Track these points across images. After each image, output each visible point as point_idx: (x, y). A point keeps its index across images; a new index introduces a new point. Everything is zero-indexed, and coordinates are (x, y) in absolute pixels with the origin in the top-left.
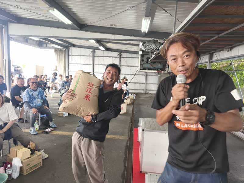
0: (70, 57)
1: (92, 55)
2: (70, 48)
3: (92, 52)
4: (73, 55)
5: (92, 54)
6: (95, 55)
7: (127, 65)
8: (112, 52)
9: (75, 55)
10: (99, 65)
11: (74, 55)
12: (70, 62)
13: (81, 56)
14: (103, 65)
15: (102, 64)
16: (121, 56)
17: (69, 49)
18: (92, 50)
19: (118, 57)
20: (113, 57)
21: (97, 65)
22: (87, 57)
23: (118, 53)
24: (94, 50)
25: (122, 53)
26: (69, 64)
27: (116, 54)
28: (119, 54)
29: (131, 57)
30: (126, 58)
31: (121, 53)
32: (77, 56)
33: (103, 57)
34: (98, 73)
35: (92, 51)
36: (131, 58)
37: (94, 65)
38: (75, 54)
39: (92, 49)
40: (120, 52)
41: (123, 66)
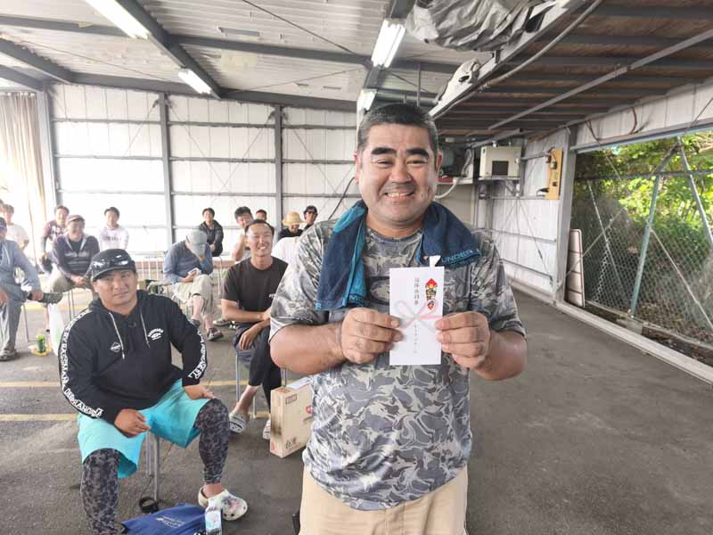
0: (62, 129)
1: (158, 118)
2: (59, 88)
3: (158, 107)
4: (70, 120)
5: (156, 114)
6: (173, 118)
7: (309, 158)
8: (245, 105)
9: (82, 121)
10: (192, 159)
11: (76, 121)
12: (61, 150)
13: (111, 124)
14: (210, 160)
15: (207, 156)
16: (284, 122)
17: (54, 91)
18: (155, 97)
19: (273, 126)
20: (249, 126)
21: (182, 160)
22: (138, 126)
23: (272, 109)
24: (166, 97)
25: (289, 111)
26: (55, 160)
27: (262, 113)
28: (273, 114)
29: (322, 124)
30: (302, 132)
31: (281, 108)
32: (90, 124)
33: (206, 128)
34: (191, 194)
35: (157, 102)
36: (322, 131)
37: (170, 162)
38: (84, 117)
39: (157, 91)
40: (280, 103)
41: (293, 162)
